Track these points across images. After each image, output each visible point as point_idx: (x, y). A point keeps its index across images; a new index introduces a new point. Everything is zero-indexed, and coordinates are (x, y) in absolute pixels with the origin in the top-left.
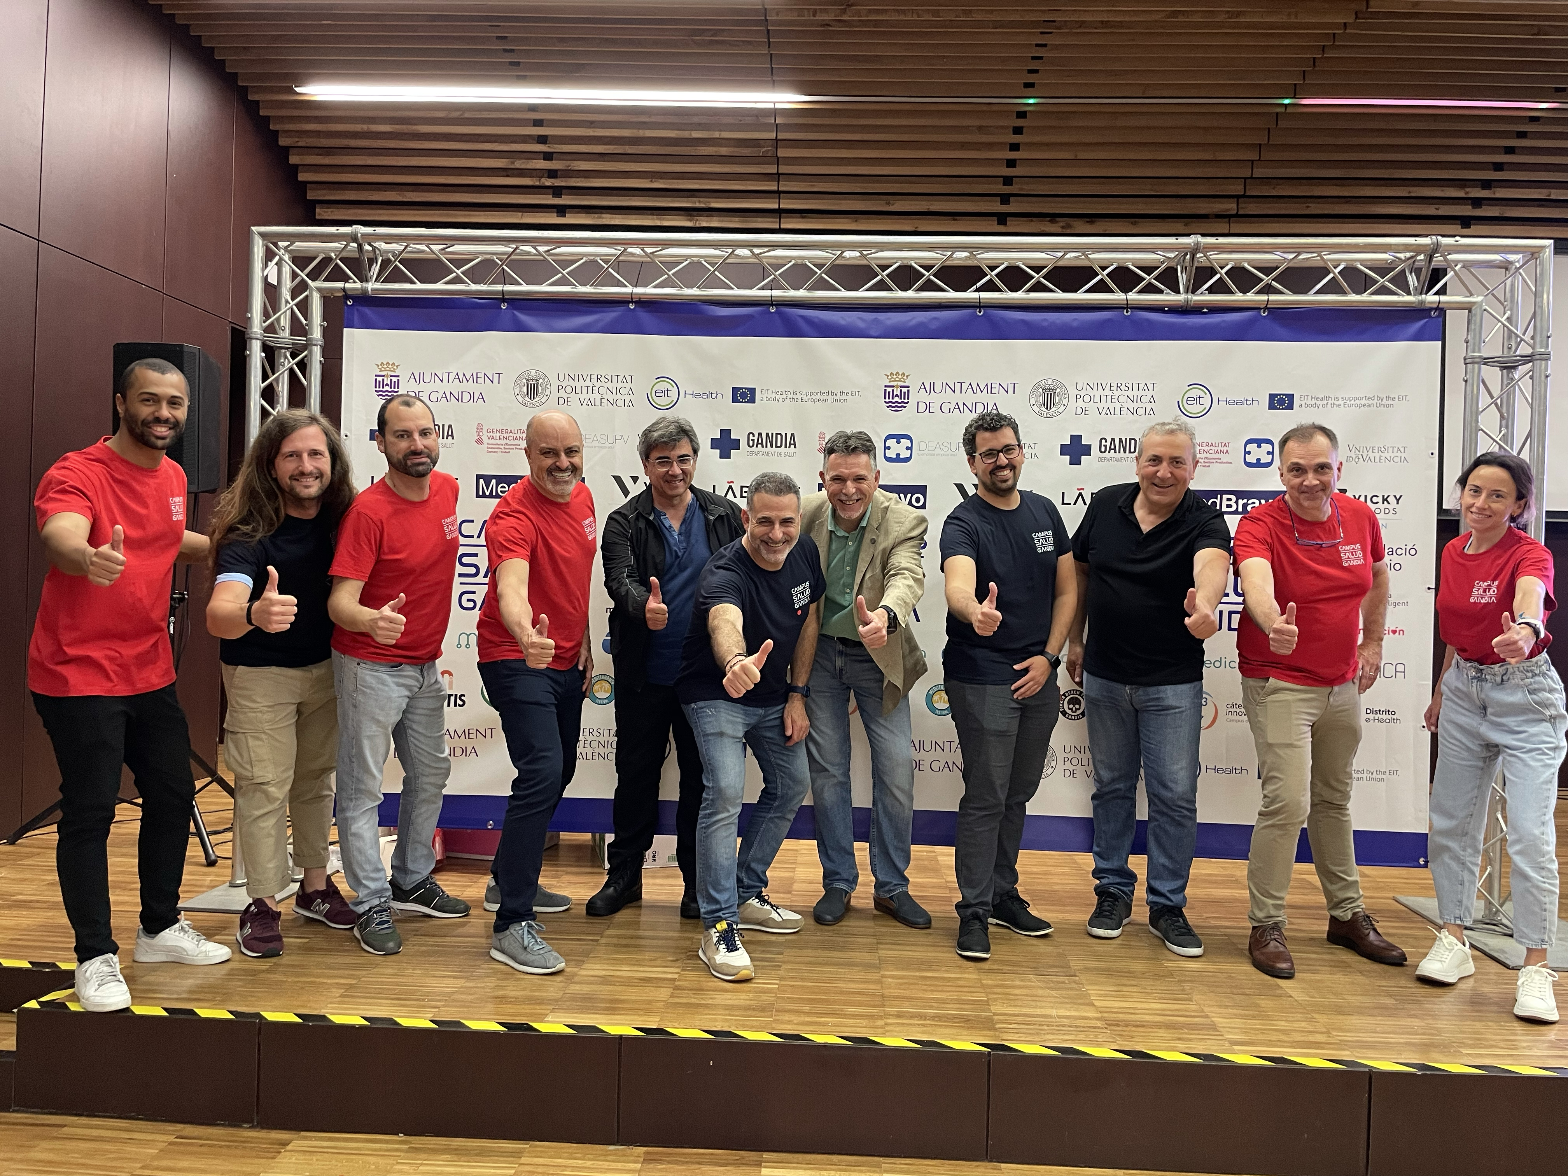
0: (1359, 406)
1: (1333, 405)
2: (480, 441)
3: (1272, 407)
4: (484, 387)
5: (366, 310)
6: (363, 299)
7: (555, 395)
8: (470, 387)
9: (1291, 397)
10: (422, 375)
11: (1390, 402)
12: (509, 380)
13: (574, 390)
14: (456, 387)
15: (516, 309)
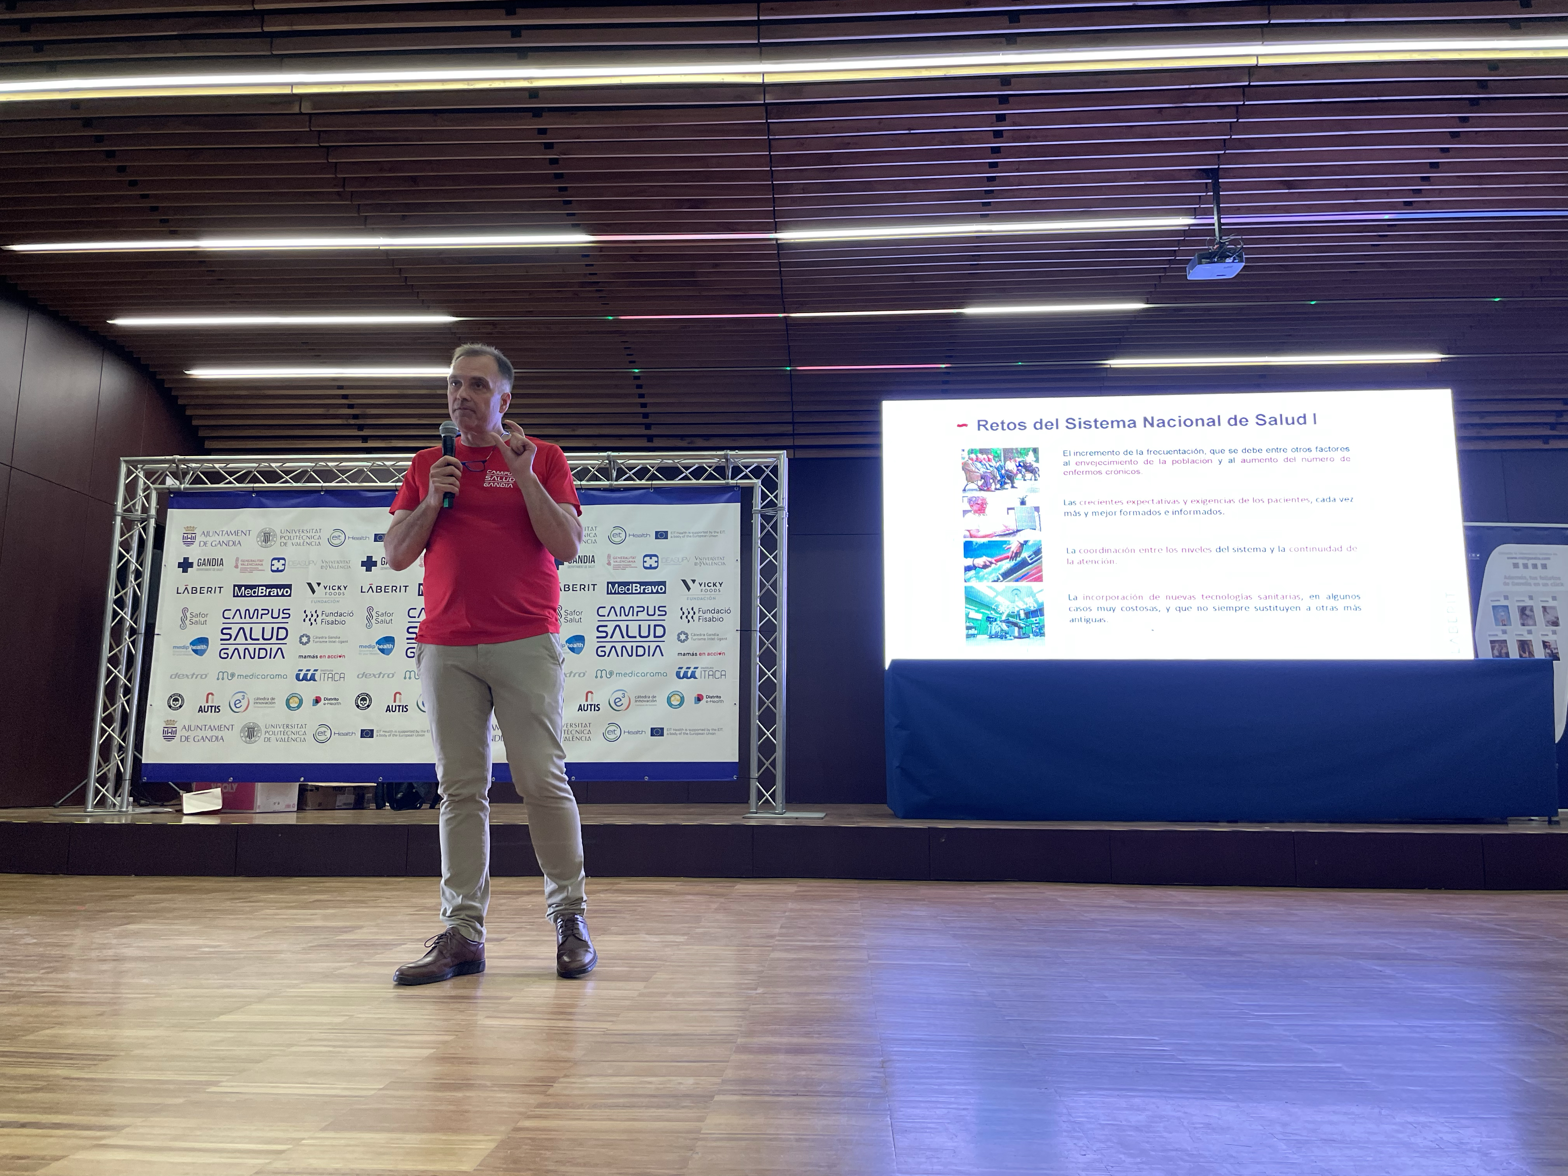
0: (700, 536)
1: (688, 536)
2: (236, 567)
3: (657, 538)
4: (242, 538)
5: (180, 499)
6: (178, 493)
7: (279, 541)
8: (233, 538)
9: (666, 532)
10: (208, 533)
11: (716, 534)
12: (254, 534)
13: (290, 538)
14: (225, 538)
15: (261, 496)
